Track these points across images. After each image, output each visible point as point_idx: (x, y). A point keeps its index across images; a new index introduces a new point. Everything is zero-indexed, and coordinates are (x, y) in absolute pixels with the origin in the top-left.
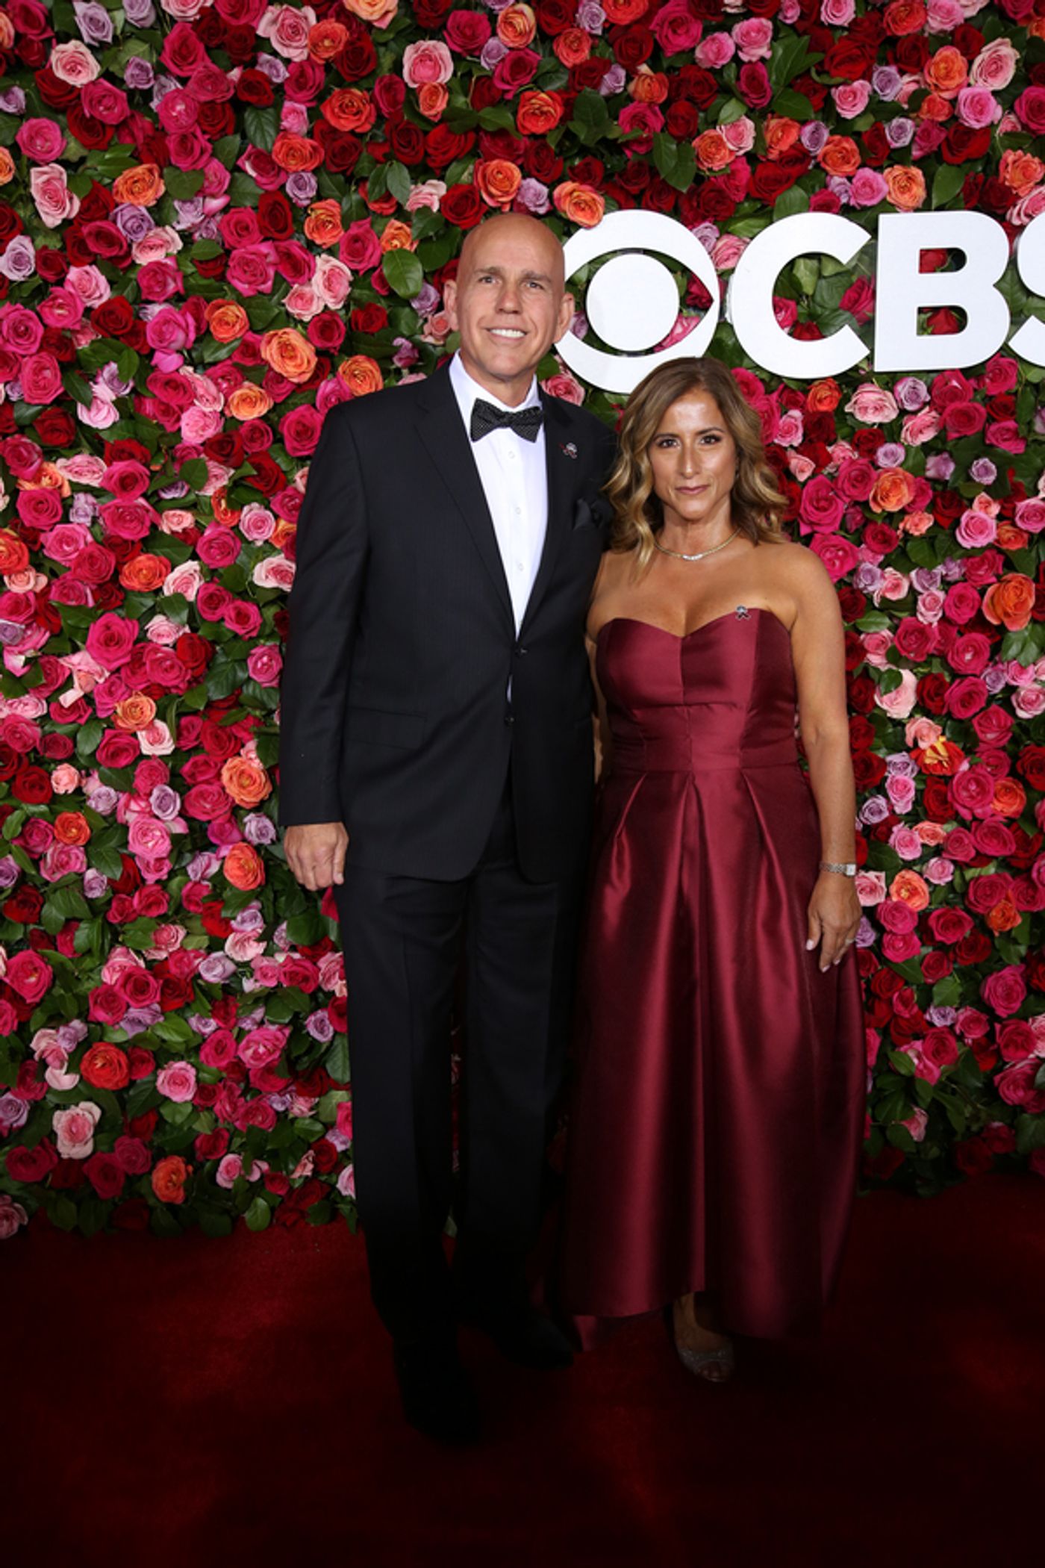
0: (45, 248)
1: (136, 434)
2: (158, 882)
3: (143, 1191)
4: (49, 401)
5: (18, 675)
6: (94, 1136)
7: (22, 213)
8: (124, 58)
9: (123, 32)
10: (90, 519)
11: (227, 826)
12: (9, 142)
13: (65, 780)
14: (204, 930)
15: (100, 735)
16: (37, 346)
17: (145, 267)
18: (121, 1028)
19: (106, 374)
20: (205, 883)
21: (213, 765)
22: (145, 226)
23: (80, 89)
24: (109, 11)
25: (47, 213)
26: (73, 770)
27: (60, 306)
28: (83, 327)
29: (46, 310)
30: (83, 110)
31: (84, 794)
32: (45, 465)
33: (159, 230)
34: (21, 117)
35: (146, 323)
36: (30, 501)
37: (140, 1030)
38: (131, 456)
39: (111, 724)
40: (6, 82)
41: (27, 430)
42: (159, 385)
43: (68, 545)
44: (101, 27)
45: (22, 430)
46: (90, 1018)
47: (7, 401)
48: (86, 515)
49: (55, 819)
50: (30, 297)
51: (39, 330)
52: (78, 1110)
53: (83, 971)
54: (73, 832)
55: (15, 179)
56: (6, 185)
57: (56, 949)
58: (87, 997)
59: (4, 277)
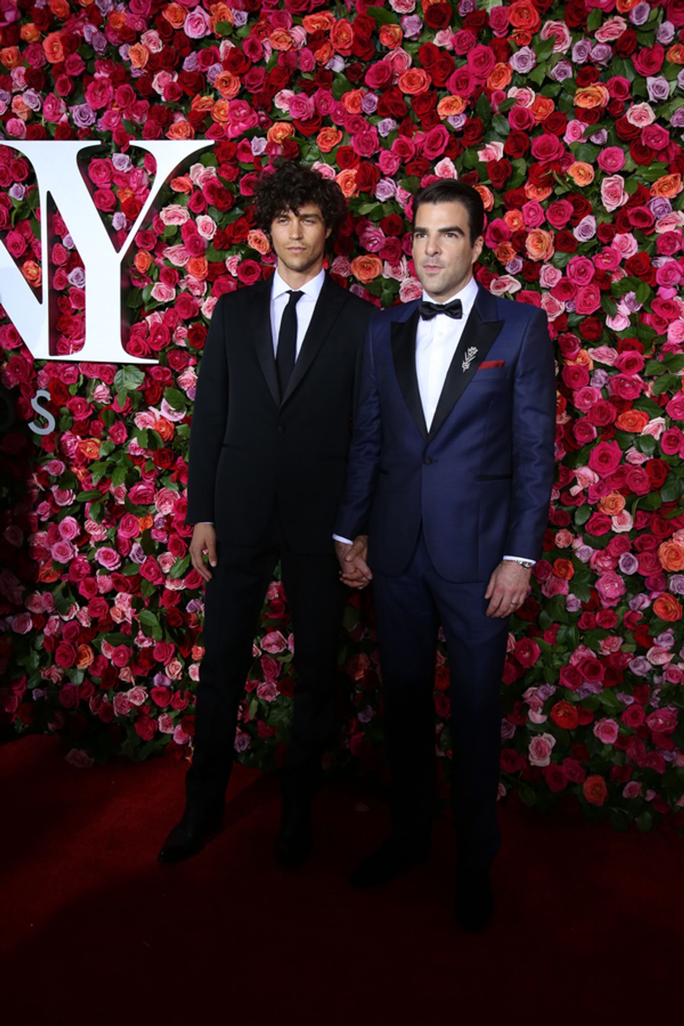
0: (603, 223)
1: (637, 335)
2: (611, 608)
3: (577, 792)
4: (590, 313)
6: (551, 755)
7: (592, 203)
8: (672, 109)
9: (673, 94)
10: (602, 385)
11: (659, 580)
12: (592, 161)
13: (563, 538)
14: (634, 641)
15: (589, 514)
16: (590, 280)
17: (663, 235)
18: (576, 692)
19: (626, 299)
20: (639, 612)
21: (655, 540)
22: (666, 210)
23: (642, 129)
24: (669, 81)
25: (608, 203)
26: (569, 533)
27: (608, 258)
28: (618, 271)
29: (598, 260)
30: (641, 142)
31: (572, 549)
32: (581, 351)
33: (674, 213)
34: (602, 146)
35: (657, 269)
36: (570, 372)
37: (587, 695)
38: (633, 349)
39: (595, 509)
40: (600, 126)
41: (574, 330)
42: (658, 305)
43: (588, 400)
44: (661, 90)
45: (570, 329)
46: (560, 683)
47: (565, 312)
48: (601, 383)
49: (554, 561)
50: (589, 252)
51: (592, 272)
52: (542, 738)
53: (557, 654)
54: (564, 571)
55: (592, 183)
56: (586, 186)
57: (543, 638)
58: (558, 671)
59: (576, 240)
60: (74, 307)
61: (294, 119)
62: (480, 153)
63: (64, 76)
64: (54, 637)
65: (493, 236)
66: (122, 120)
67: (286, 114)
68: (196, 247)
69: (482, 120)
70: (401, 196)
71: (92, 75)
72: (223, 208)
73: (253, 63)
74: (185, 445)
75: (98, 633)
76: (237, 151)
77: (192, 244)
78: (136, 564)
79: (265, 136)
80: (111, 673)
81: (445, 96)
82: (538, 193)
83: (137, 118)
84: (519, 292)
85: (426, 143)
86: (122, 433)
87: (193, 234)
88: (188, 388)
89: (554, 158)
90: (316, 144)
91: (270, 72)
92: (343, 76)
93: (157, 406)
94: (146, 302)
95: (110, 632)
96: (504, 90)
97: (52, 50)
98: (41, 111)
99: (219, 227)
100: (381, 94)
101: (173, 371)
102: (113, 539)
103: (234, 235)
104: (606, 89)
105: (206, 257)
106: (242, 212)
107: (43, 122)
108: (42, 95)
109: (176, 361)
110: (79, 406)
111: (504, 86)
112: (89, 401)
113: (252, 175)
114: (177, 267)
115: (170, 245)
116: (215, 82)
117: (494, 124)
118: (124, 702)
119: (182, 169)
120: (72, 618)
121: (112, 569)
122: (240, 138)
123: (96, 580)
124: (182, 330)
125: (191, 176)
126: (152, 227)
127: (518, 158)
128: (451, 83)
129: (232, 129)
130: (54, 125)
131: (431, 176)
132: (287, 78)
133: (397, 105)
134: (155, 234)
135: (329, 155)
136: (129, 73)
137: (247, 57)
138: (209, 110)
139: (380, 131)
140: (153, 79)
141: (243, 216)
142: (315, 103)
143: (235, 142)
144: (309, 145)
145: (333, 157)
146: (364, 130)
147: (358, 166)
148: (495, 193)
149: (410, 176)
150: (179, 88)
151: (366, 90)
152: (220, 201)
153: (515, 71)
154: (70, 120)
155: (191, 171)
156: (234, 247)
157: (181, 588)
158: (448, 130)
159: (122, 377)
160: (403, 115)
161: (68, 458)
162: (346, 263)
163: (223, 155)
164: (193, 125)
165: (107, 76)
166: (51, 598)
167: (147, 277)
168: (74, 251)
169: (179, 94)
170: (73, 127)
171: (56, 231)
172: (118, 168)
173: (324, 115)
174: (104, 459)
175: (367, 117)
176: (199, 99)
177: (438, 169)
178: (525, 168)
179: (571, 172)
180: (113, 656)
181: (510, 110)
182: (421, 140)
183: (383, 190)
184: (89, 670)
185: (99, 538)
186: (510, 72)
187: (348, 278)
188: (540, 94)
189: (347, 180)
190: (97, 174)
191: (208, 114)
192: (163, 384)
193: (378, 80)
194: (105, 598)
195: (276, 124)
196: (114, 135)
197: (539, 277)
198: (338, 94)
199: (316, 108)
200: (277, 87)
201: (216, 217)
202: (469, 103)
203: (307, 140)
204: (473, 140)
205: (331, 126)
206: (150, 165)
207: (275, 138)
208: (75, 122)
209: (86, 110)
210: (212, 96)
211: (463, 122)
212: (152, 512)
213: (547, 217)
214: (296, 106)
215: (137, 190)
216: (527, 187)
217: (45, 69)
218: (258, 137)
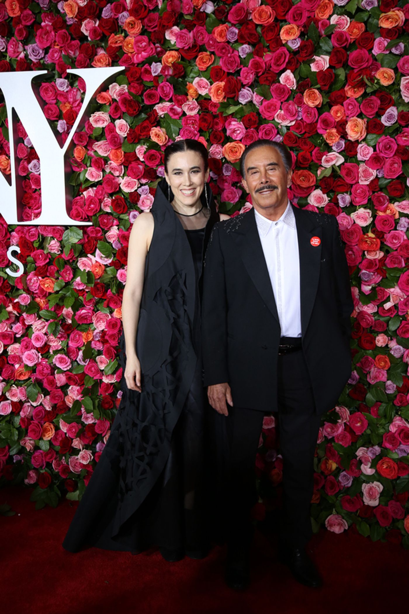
0: (402, 111)
3: (400, 526)
4: (395, 177)
5: (367, 294)
6: (379, 498)
7: (394, 97)
10: (406, 229)
12: (394, 67)
13: (381, 341)
15: (400, 322)
16: (394, 153)
18: (396, 452)
25: (405, 96)
26: (385, 337)
27: (406, 136)
29: (399, 138)
31: (388, 348)
32: (389, 205)
34: (401, 55)
36: (381, 220)
37: (405, 455)
39: (405, 318)
40: (398, 41)
41: (383, 190)
43: (396, 240)
45: (381, 190)
46: (383, 446)
47: (377, 177)
48: (405, 227)
49: (375, 357)
50: (393, 133)
51: (396, 147)
52: (373, 485)
53: (381, 425)
54: (383, 364)
55: (394, 83)
56: (389, 85)
57: (370, 413)
58: (382, 436)
59: (383, 124)
60: (33, 187)
61: (179, 49)
62: (312, 65)
63: (21, 26)
64: (27, 418)
65: (322, 125)
66: (62, 55)
67: (174, 45)
68: (115, 142)
69: (313, 42)
70: (257, 100)
71: (40, 24)
72: (133, 114)
73: (149, 10)
74: (113, 281)
75: (57, 415)
76: (141, 73)
77: (112, 140)
78: (82, 366)
79: (160, 62)
80: (66, 443)
81: (286, 25)
82: (355, 92)
83: (72, 53)
84: (343, 164)
85: (273, 61)
86: (69, 274)
87: (113, 133)
88: (114, 241)
89: (365, 66)
90: (196, 66)
91: (162, 15)
92: (213, 16)
93: (93, 254)
94: (83, 182)
95: (66, 414)
96: (328, 19)
97: (12, 7)
98: (6, 51)
99: (131, 128)
100: (241, 27)
101: (103, 230)
102: (65, 349)
103: (141, 132)
104: (402, 12)
105: (123, 148)
106: (146, 116)
107: (8, 59)
108: (7, 40)
109: (104, 223)
110: (41, 256)
111: (328, 16)
112: (45, 252)
113: (152, 90)
114: (103, 157)
115: (98, 141)
116: (124, 25)
117: (321, 44)
118: (77, 463)
119: (104, 87)
120: (39, 404)
121: (65, 369)
122: (143, 63)
123: (55, 377)
124: (108, 200)
125: (110, 92)
126: (85, 130)
127: (339, 68)
128: (289, 16)
129: (137, 57)
130: (15, 60)
131: (277, 84)
132: (174, 19)
133: (251, 35)
134: (87, 134)
135: (206, 73)
136: (65, 21)
137: (145, 6)
138: (121, 45)
139: (240, 54)
140: (81, 25)
141: (147, 119)
142: (194, 37)
143: (140, 66)
144: (191, 66)
145: (208, 74)
146: (228, 53)
147: (225, 80)
148: (324, 94)
149: (262, 85)
150: (100, 31)
151: (230, 25)
152: (130, 109)
153: (335, 5)
154: (26, 56)
155: (110, 89)
156: (142, 141)
157: (113, 381)
158: (289, 51)
159: (68, 235)
160: (255, 41)
161: (33, 293)
162: (218, 148)
163: (131, 76)
164: (110, 56)
165: (50, 24)
166: (24, 390)
167: (83, 164)
168: (32, 148)
169: (100, 35)
170: (29, 61)
171: (20, 135)
172: (61, 89)
173: (201, 44)
174: (57, 292)
175: (231, 45)
176: (114, 37)
177: (282, 79)
178: (344, 75)
179: (378, 76)
180: (67, 430)
181: (332, 33)
182: (269, 59)
183: (243, 96)
184: (52, 441)
185: (56, 348)
186: (331, 6)
187: (222, 159)
188: (353, 20)
189: (218, 90)
190: (46, 93)
191: (121, 48)
192: (96, 239)
193: (237, 17)
194: (62, 390)
195: (167, 52)
196: (57, 66)
197: (357, 153)
198: (210, 29)
199: (195, 40)
200: (167, 26)
201: (129, 121)
202: (303, 30)
203: (189, 62)
204: (306, 56)
205: (206, 51)
206: (82, 86)
207: (167, 62)
208: (30, 57)
209: (36, 48)
210: (123, 34)
211: (299, 44)
212: (92, 329)
213: (362, 109)
214: (180, 39)
215: (73, 103)
216: (346, 88)
217: (8, 21)
218: (156, 62)
